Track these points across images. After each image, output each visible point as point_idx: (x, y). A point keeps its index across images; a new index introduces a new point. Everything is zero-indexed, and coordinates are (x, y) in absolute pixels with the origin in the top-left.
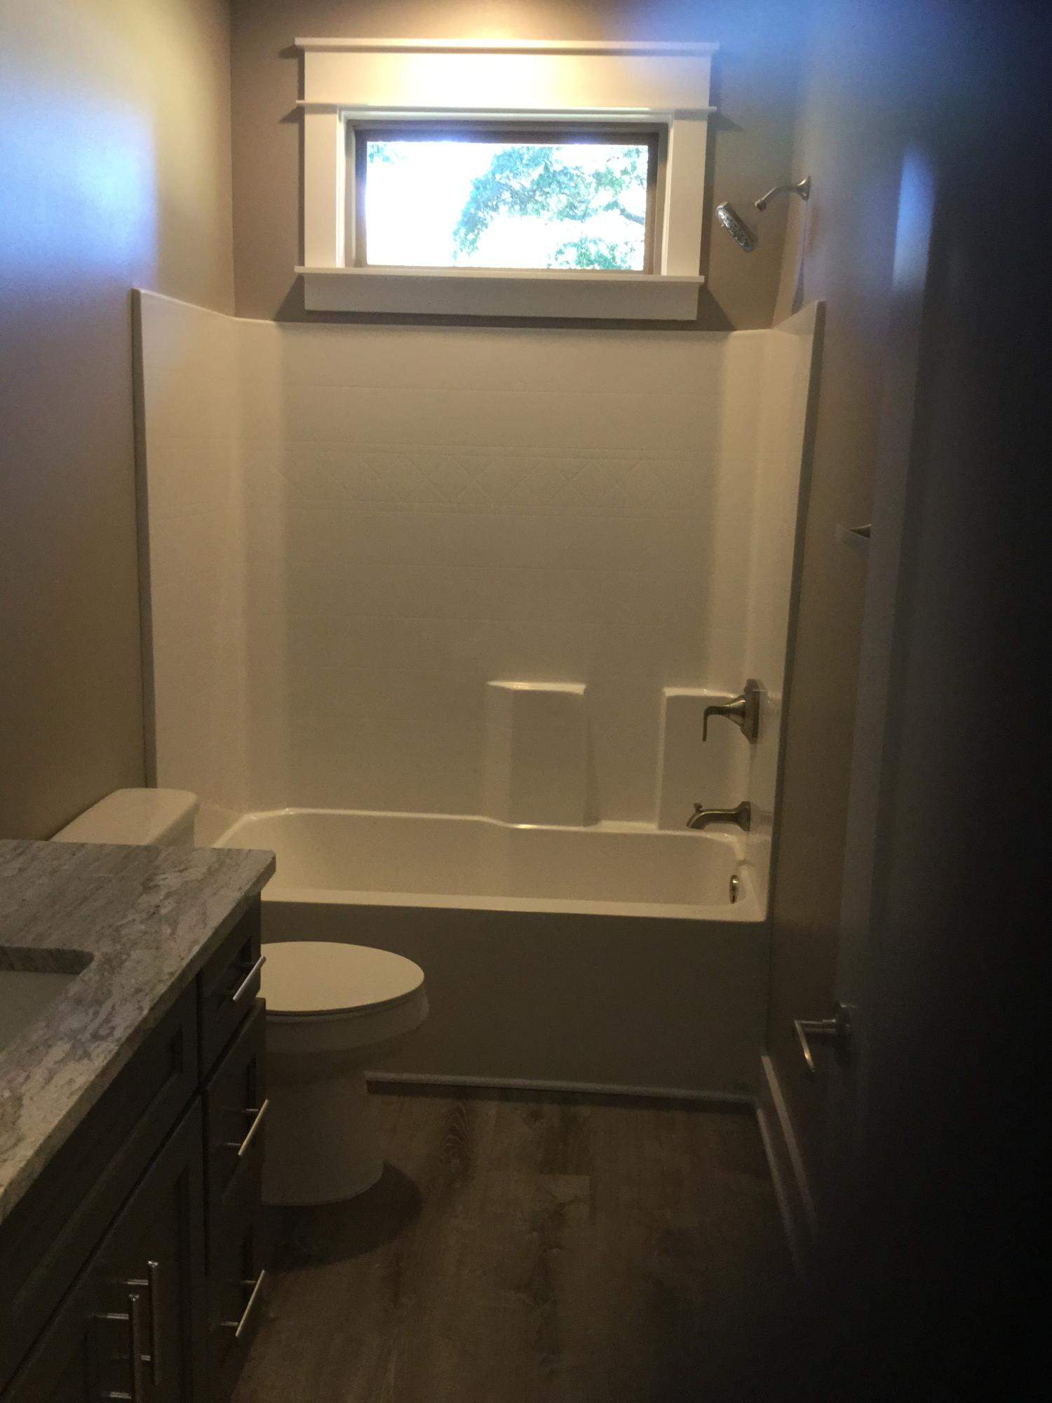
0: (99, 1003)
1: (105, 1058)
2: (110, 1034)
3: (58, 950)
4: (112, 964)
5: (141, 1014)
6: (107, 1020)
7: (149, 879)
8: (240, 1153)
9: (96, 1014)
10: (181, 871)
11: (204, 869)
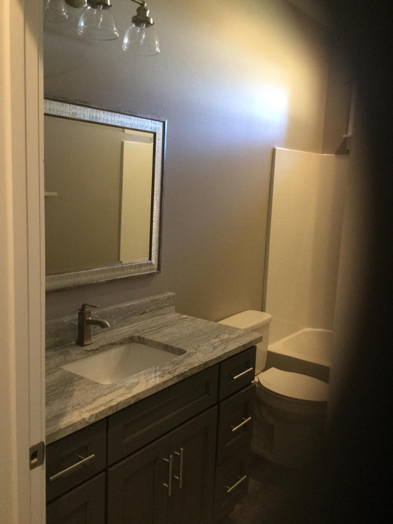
0: (177, 364)
1: (167, 379)
2: (173, 373)
3: (180, 349)
4: (190, 355)
5: (185, 370)
6: (176, 369)
7: (219, 335)
8: (233, 430)
9: (175, 367)
10: (230, 334)
11: (237, 336)
